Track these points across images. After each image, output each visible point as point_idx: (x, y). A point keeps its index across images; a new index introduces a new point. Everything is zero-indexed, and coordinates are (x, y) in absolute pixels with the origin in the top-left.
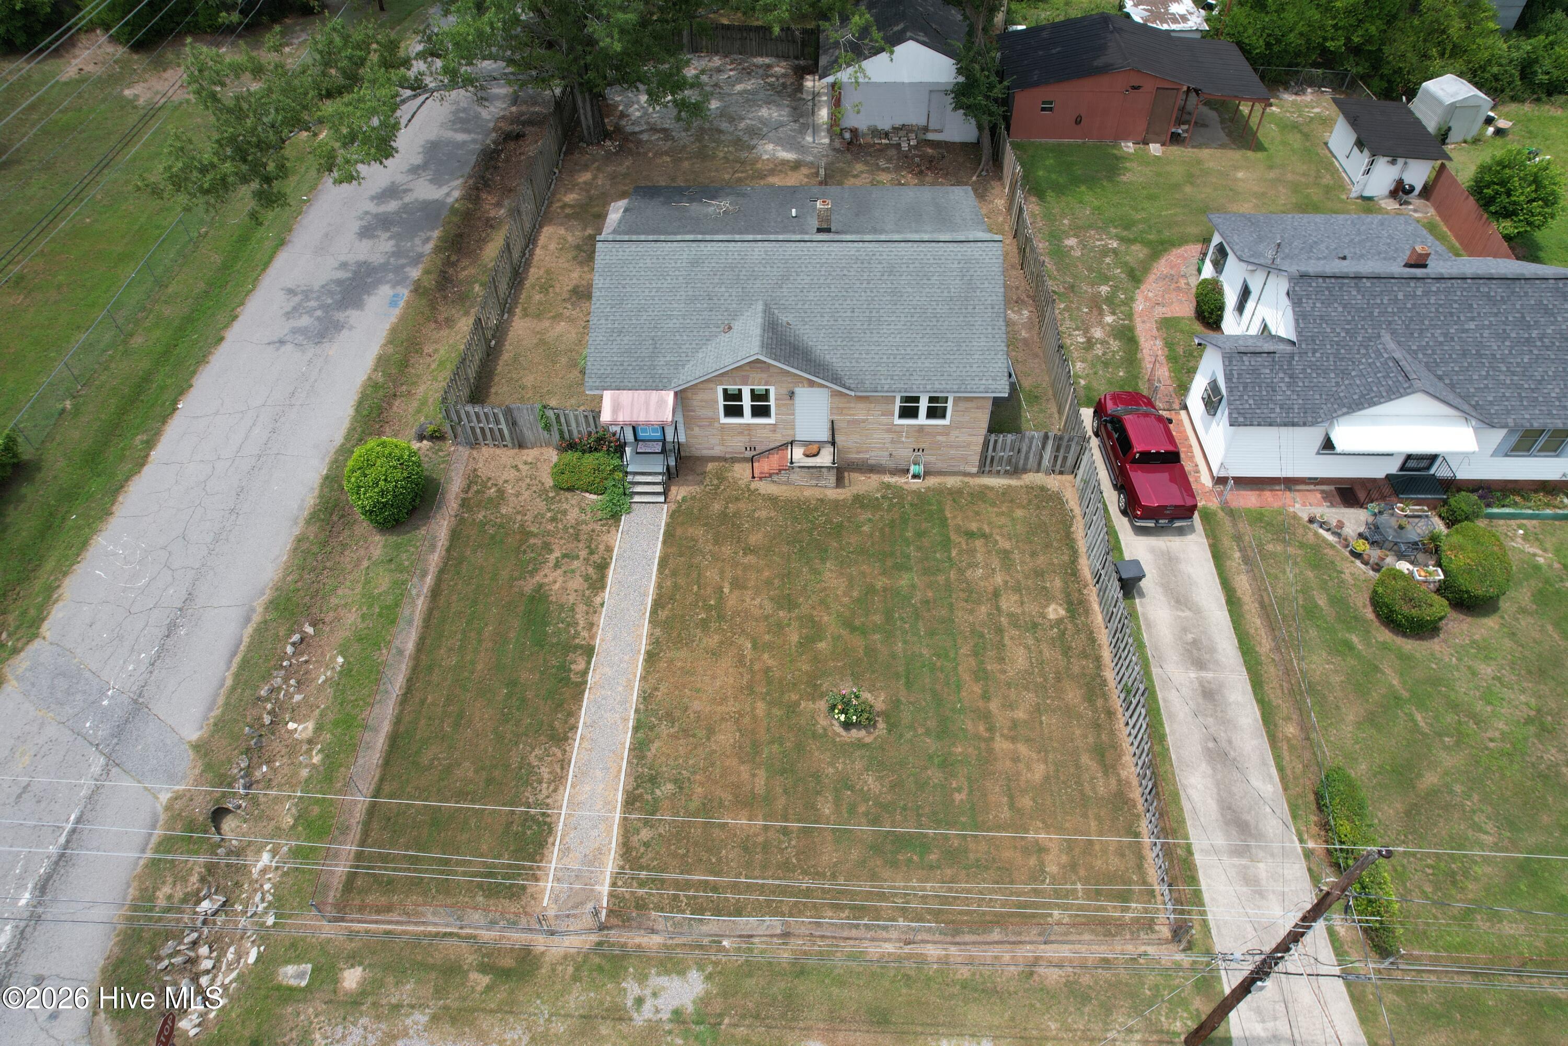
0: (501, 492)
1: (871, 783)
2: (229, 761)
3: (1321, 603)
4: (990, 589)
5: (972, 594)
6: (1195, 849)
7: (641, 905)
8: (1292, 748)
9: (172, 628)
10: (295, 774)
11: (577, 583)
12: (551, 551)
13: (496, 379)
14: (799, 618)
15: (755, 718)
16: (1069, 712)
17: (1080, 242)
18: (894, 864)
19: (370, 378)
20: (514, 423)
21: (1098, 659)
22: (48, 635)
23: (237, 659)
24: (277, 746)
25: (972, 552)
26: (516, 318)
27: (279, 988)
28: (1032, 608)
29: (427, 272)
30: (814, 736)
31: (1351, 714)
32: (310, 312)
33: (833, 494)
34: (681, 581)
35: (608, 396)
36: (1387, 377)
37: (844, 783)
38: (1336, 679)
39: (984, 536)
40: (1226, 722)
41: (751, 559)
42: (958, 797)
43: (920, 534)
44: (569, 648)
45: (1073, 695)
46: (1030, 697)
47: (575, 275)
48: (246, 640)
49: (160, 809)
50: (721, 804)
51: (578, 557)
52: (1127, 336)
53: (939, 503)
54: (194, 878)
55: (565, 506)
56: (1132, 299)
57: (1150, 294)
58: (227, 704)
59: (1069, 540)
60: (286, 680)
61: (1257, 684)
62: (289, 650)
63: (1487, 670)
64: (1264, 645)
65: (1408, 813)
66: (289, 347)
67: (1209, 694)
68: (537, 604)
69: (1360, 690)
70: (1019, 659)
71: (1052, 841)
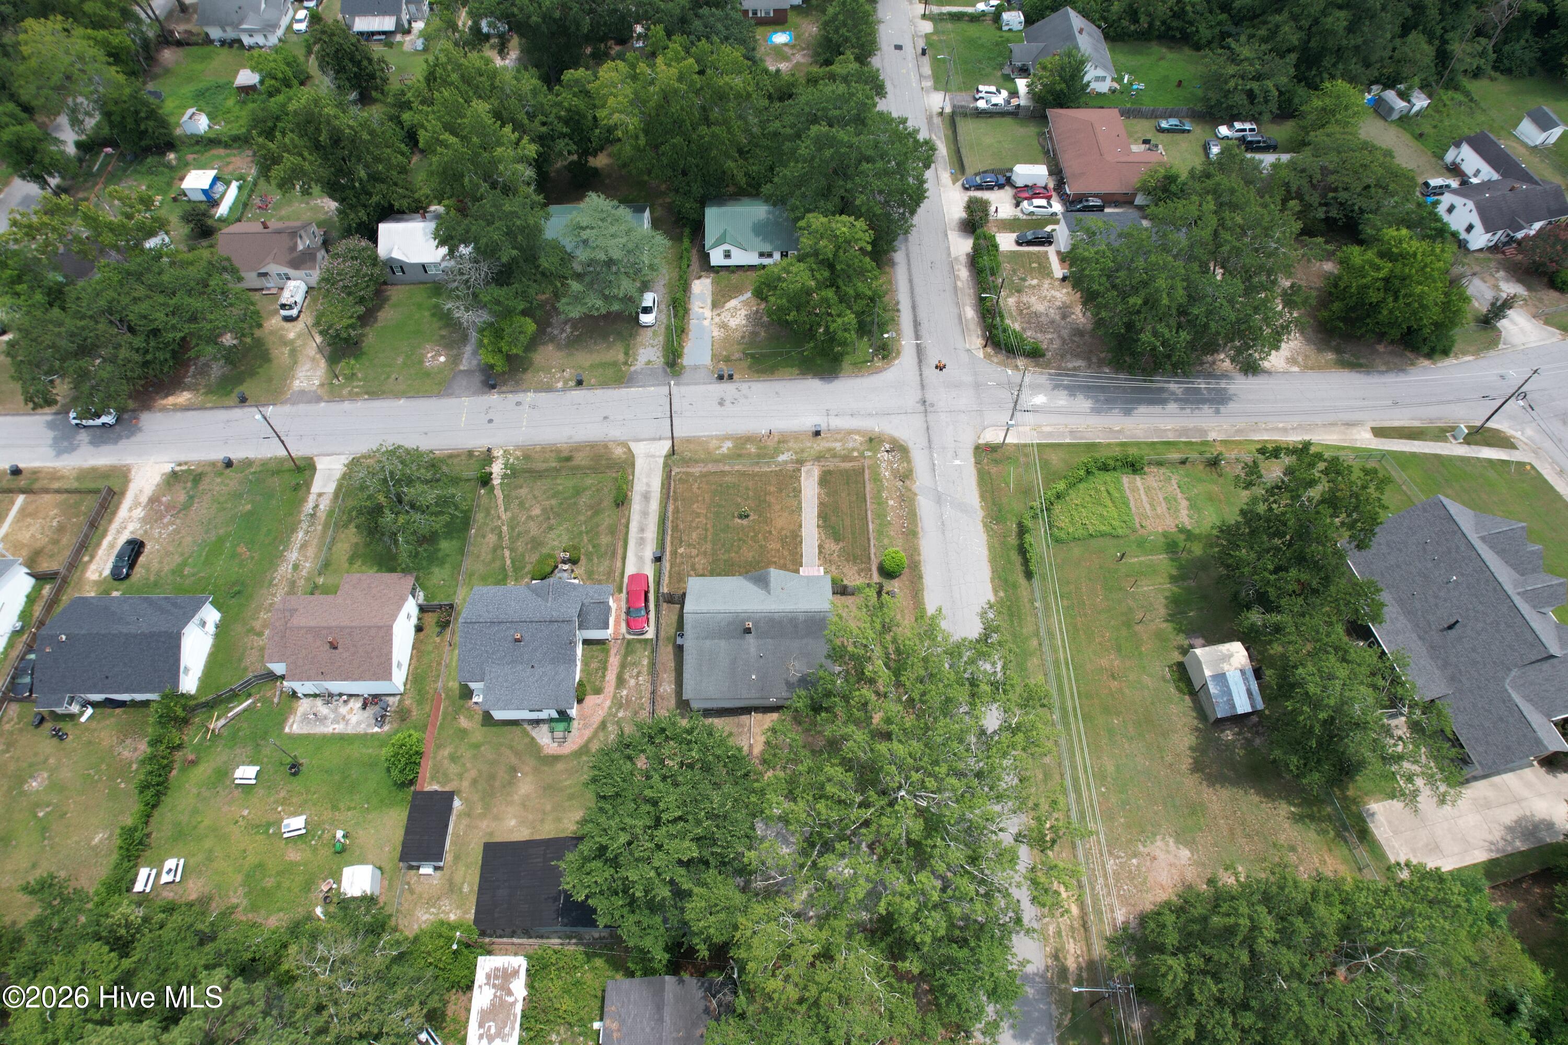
0: (861, 575)
1: (739, 499)
2: (906, 493)
3: (596, 560)
4: (699, 556)
5: (705, 553)
6: (659, 491)
7: (794, 471)
8: (624, 516)
9: (943, 525)
10: (889, 493)
11: (827, 547)
12: (838, 555)
14: (759, 542)
15: (770, 513)
16: (683, 522)
18: (735, 483)
21: (672, 537)
22: (979, 522)
23: (919, 519)
24: (897, 499)
25: (703, 568)
27: (871, 452)
28: (688, 551)
30: (754, 509)
31: (602, 528)
34: (796, 550)
35: (822, 573)
37: (746, 499)
38: (602, 537)
39: (698, 575)
41: (775, 559)
44: (825, 527)
45: (681, 526)
46: (694, 525)
48: (919, 524)
49: (917, 481)
50: (777, 493)
51: (829, 554)
52: (621, 681)
55: (837, 571)
56: (610, 709)
57: (599, 714)
58: (915, 506)
59: (670, 575)
60: (903, 514)
61: (627, 533)
62: (906, 522)
64: (620, 544)
65: (600, 504)
67: (642, 530)
68: (837, 538)
69: (597, 534)
70: (694, 535)
71: (695, 491)
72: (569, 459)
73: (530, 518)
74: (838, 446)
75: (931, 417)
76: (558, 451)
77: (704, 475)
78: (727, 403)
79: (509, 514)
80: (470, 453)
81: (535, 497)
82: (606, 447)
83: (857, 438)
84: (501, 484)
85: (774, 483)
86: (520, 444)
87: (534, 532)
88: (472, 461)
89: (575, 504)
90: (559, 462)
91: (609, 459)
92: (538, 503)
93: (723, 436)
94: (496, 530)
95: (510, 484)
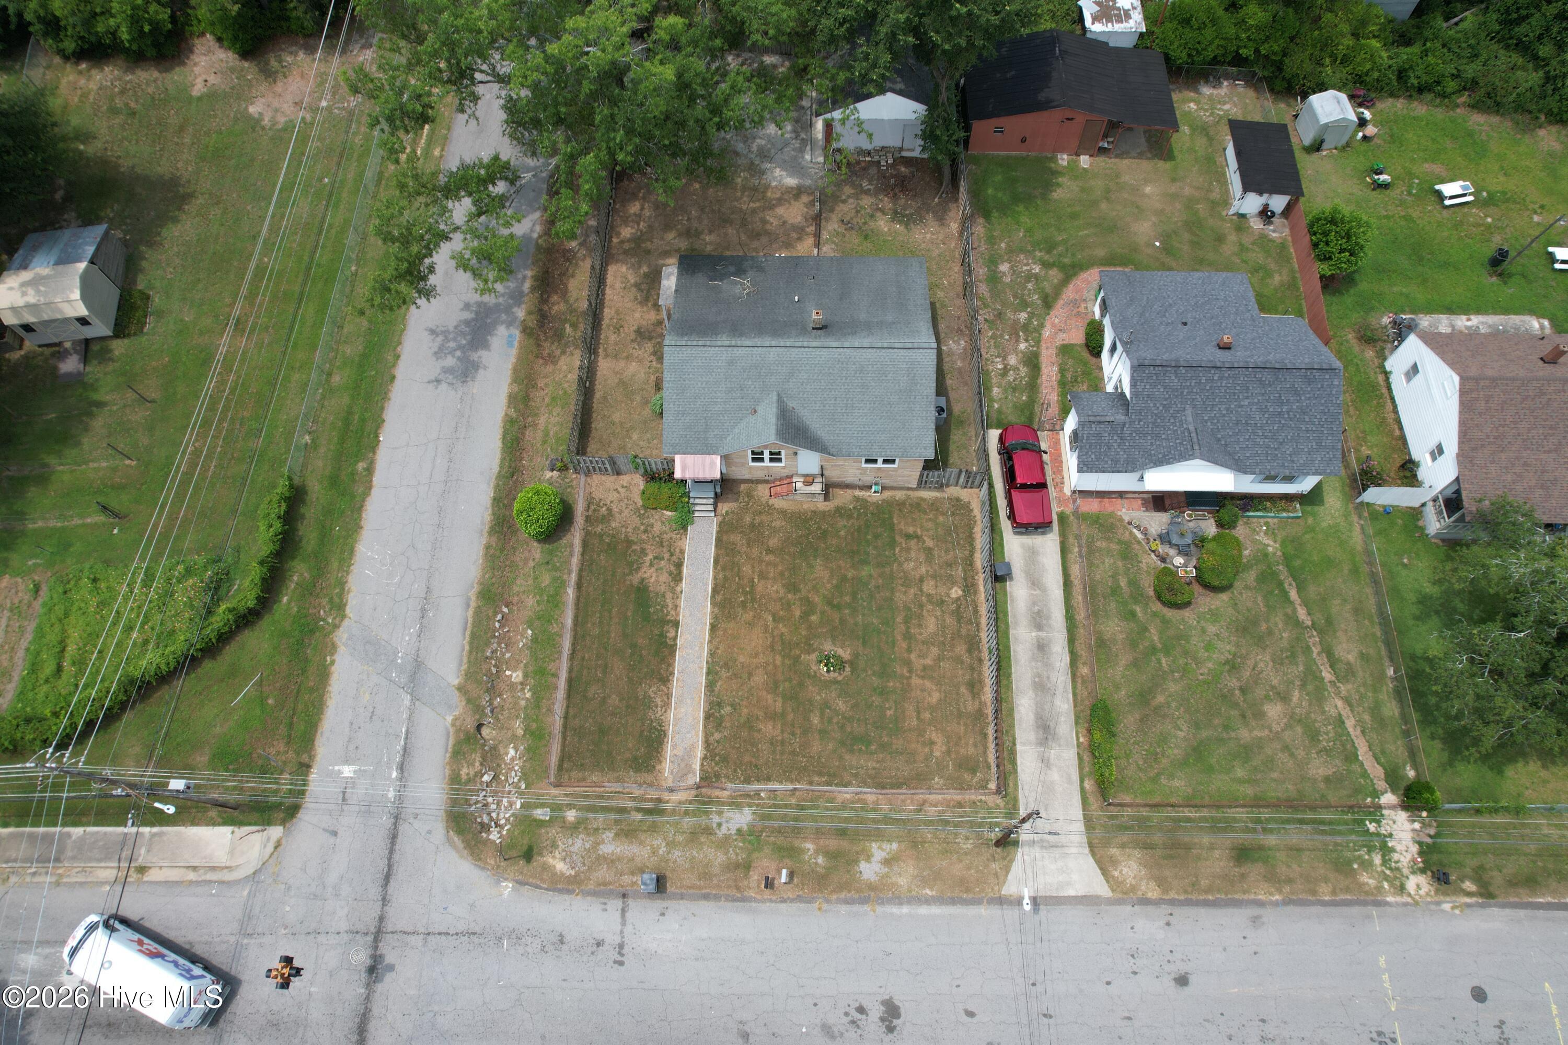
0: (610, 510)
1: (841, 705)
2: (479, 697)
3: (1122, 584)
4: (918, 576)
5: (907, 582)
6: (1018, 741)
7: (717, 776)
8: (1084, 682)
9: (424, 611)
10: (516, 703)
11: (664, 577)
12: (646, 555)
13: (594, 415)
14: (801, 599)
15: (775, 667)
16: (958, 660)
17: (1011, 268)
18: (852, 751)
19: (506, 415)
20: (614, 463)
21: (978, 624)
22: (351, 615)
23: (468, 632)
24: (502, 686)
25: (908, 550)
26: (600, 359)
27: (535, 820)
28: (942, 590)
29: (530, 313)
30: (809, 676)
31: (1124, 659)
32: (452, 352)
33: (822, 506)
34: (728, 574)
35: (678, 458)
36: (1181, 444)
37: (826, 705)
38: (1120, 637)
39: (917, 537)
40: (1048, 665)
41: (770, 558)
42: (889, 713)
43: (876, 537)
44: (664, 622)
45: (961, 649)
46: (935, 651)
47: (637, 315)
48: (470, 620)
49: (449, 726)
50: (757, 719)
51: (663, 558)
53: (890, 512)
54: (477, 764)
55: (652, 521)
56: (1042, 326)
57: (1057, 321)
58: (469, 662)
59: (970, 539)
60: (499, 644)
61: (1071, 640)
62: (497, 625)
63: (1212, 629)
64: (1081, 615)
65: (1141, 720)
66: (444, 386)
67: (1042, 647)
68: (642, 593)
69: (1133, 644)
70: (931, 625)
71: (938, 738)
72: (1243, 854)
73: (1284, 698)
74: (610, 846)
75: (369, 919)
76: (1272, 878)
77: (919, 780)
78: (876, 1011)
79: (1331, 711)
80: (1487, 893)
81: (1286, 748)
82: (1162, 883)
83: (560, 867)
84: (1376, 794)
85: (764, 747)
86: (1374, 911)
87: (1263, 660)
88: (1472, 862)
89: (1197, 726)
90: (1261, 848)
91: (1147, 846)
92: (1277, 736)
93: (882, 902)
94: (1345, 673)
95: (1357, 791)
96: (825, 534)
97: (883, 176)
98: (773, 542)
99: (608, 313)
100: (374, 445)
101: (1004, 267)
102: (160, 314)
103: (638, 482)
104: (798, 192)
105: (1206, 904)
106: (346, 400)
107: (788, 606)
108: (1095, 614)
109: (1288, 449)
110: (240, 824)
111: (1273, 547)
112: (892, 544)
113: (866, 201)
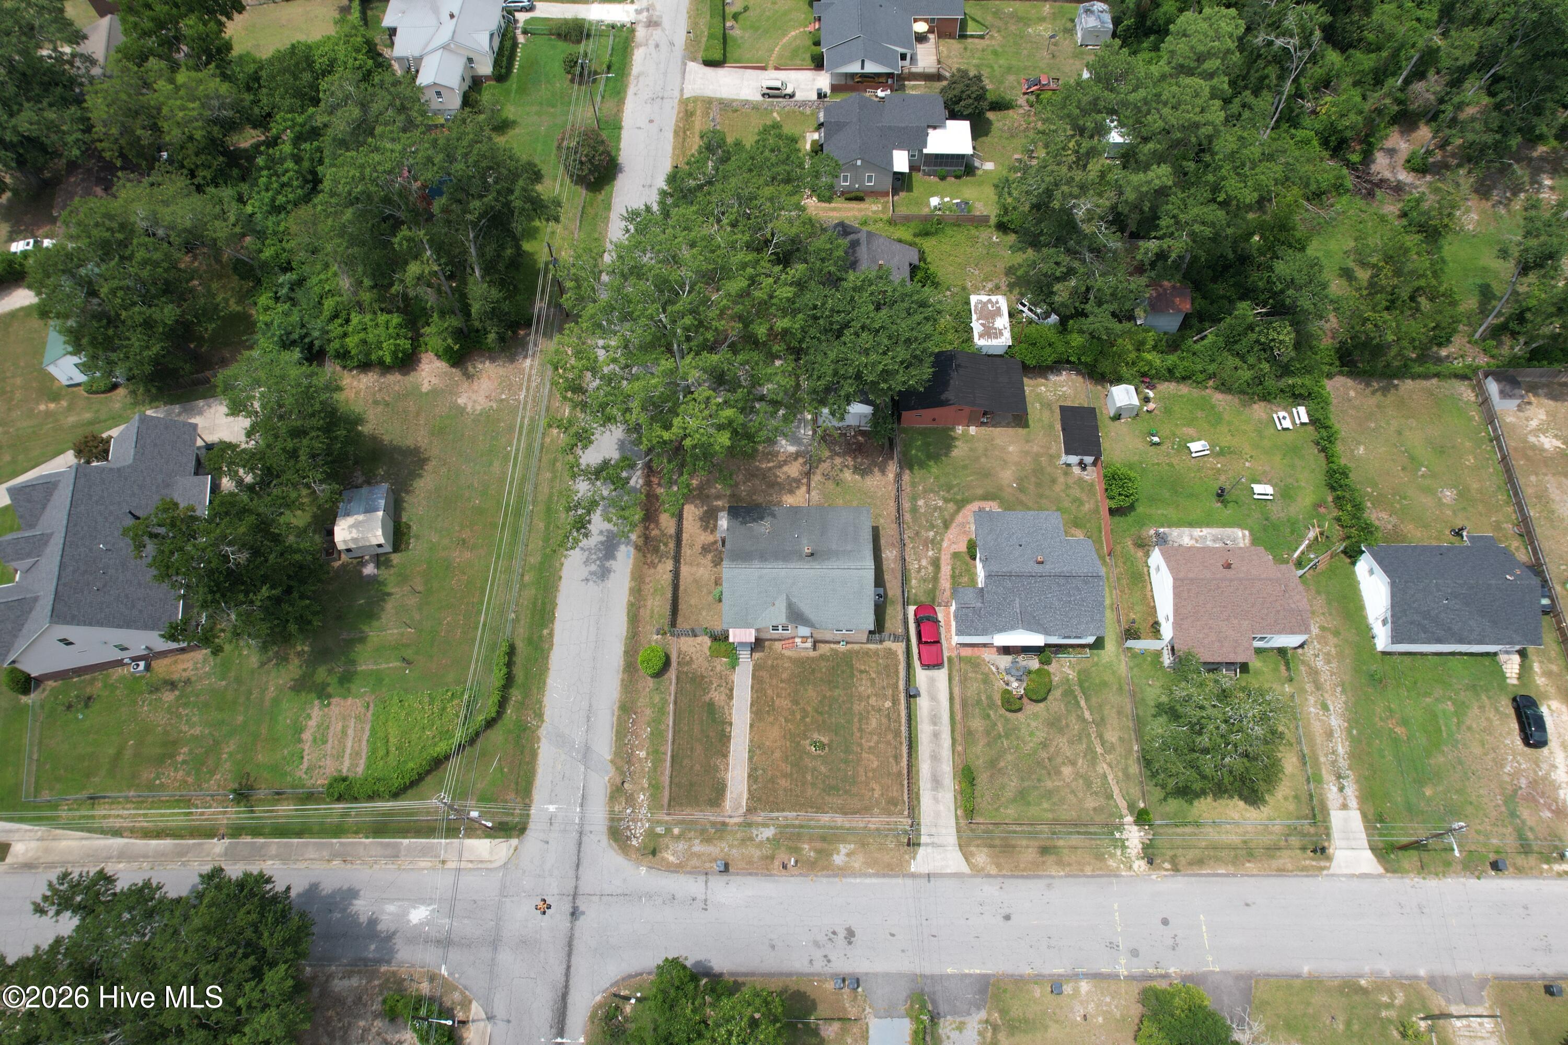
0: (691, 658)
1: (823, 769)
2: (622, 766)
3: (983, 698)
4: (866, 695)
5: (860, 698)
6: (921, 789)
7: (755, 809)
8: (959, 755)
9: (588, 718)
10: (643, 770)
11: (723, 697)
12: (713, 684)
13: (680, 600)
14: (800, 709)
15: (786, 748)
16: (888, 743)
17: (925, 502)
18: (829, 795)
19: (629, 601)
20: (693, 630)
21: (899, 723)
22: (547, 721)
23: (614, 729)
24: (635, 760)
25: (861, 679)
26: (682, 566)
27: (657, 834)
28: (880, 703)
29: (639, 537)
30: (805, 753)
31: (982, 742)
32: (595, 562)
33: (812, 654)
34: (759, 695)
35: (731, 631)
36: (1013, 620)
37: (815, 769)
38: (981, 729)
39: (866, 672)
40: (939, 746)
41: (783, 685)
42: (849, 773)
43: (843, 672)
44: (724, 723)
45: (890, 737)
46: (875, 738)
47: (704, 537)
48: (615, 722)
49: (607, 783)
50: (777, 777)
51: (722, 686)
52: (936, 563)
53: (851, 657)
54: (623, 804)
55: (715, 664)
56: (943, 540)
57: (951, 537)
58: (616, 746)
59: (896, 672)
60: (632, 736)
61: (953, 731)
62: (630, 725)
63: (1034, 724)
64: (958, 717)
65: (991, 776)
66: (591, 583)
67: (936, 735)
68: (711, 707)
69: (988, 733)
70: (874, 723)
71: (877, 787)
72: (1044, 850)
73: (1073, 763)
74: (698, 847)
75: (570, 889)
76: (1060, 863)
77: (866, 810)
78: (842, 934)
79: (1100, 770)
80: (1176, 869)
81: (1073, 792)
82: (998, 866)
83: (671, 858)
84: (1121, 817)
85: (781, 792)
86: (1114, 880)
87: (1062, 742)
88: (1170, 853)
89: (1023, 780)
90: (1055, 847)
91: (991, 846)
92: (1068, 785)
93: (844, 876)
94: (1110, 749)
95: (1111, 815)
96: (813, 671)
97: (848, 444)
98: (785, 676)
99: (685, 536)
100: (552, 619)
101: (921, 503)
102: (417, 537)
103: (707, 641)
104: (797, 455)
105: (1022, 877)
106: (533, 591)
107: (793, 713)
108: (965, 715)
109: (1075, 621)
110: (495, 837)
111: (1072, 675)
112: (852, 676)
113: (838, 460)
